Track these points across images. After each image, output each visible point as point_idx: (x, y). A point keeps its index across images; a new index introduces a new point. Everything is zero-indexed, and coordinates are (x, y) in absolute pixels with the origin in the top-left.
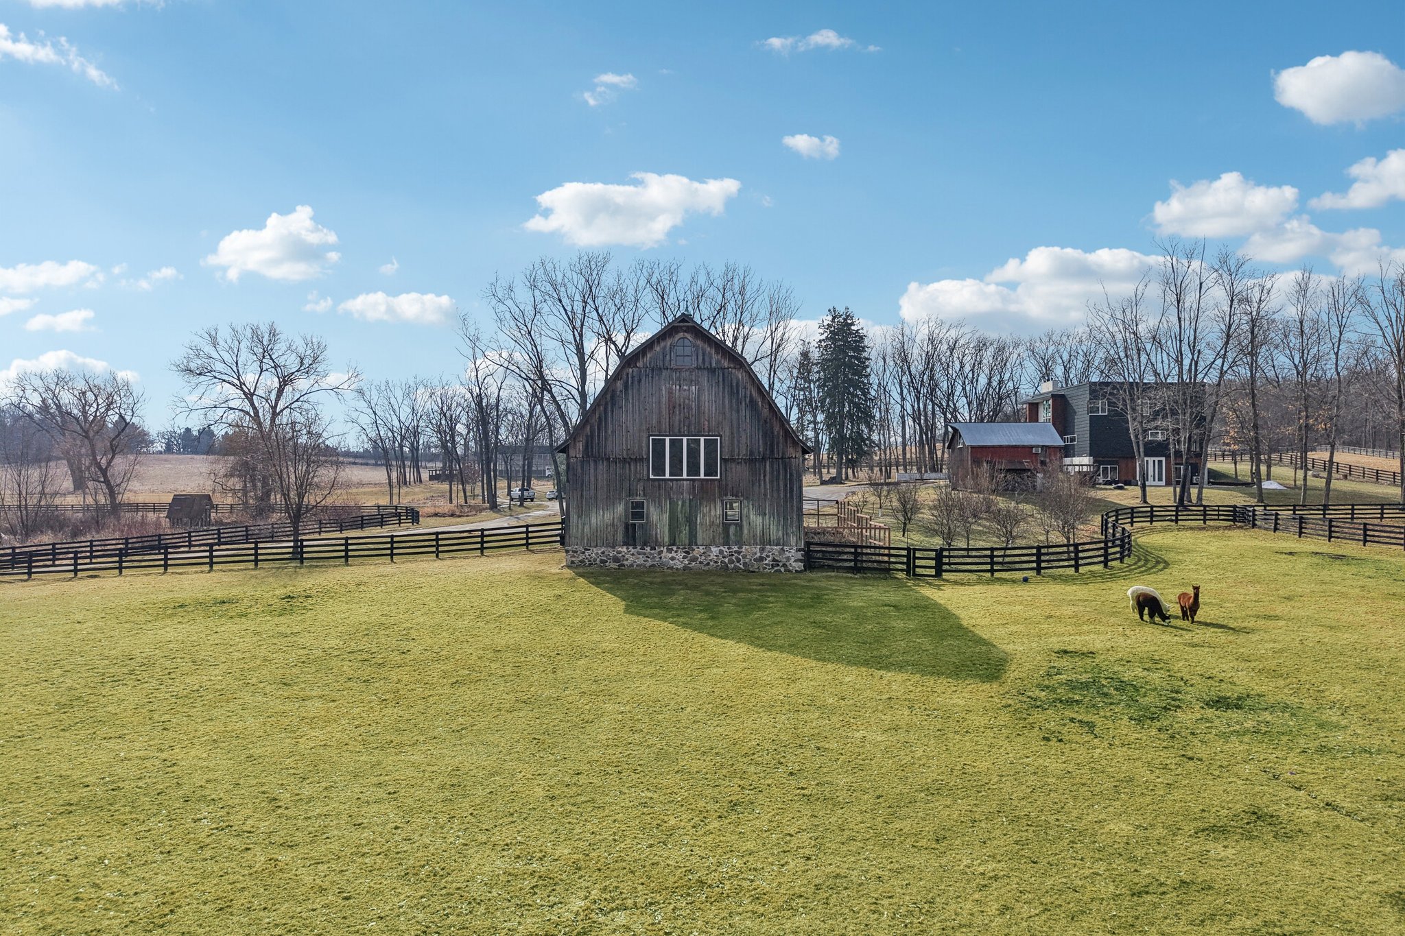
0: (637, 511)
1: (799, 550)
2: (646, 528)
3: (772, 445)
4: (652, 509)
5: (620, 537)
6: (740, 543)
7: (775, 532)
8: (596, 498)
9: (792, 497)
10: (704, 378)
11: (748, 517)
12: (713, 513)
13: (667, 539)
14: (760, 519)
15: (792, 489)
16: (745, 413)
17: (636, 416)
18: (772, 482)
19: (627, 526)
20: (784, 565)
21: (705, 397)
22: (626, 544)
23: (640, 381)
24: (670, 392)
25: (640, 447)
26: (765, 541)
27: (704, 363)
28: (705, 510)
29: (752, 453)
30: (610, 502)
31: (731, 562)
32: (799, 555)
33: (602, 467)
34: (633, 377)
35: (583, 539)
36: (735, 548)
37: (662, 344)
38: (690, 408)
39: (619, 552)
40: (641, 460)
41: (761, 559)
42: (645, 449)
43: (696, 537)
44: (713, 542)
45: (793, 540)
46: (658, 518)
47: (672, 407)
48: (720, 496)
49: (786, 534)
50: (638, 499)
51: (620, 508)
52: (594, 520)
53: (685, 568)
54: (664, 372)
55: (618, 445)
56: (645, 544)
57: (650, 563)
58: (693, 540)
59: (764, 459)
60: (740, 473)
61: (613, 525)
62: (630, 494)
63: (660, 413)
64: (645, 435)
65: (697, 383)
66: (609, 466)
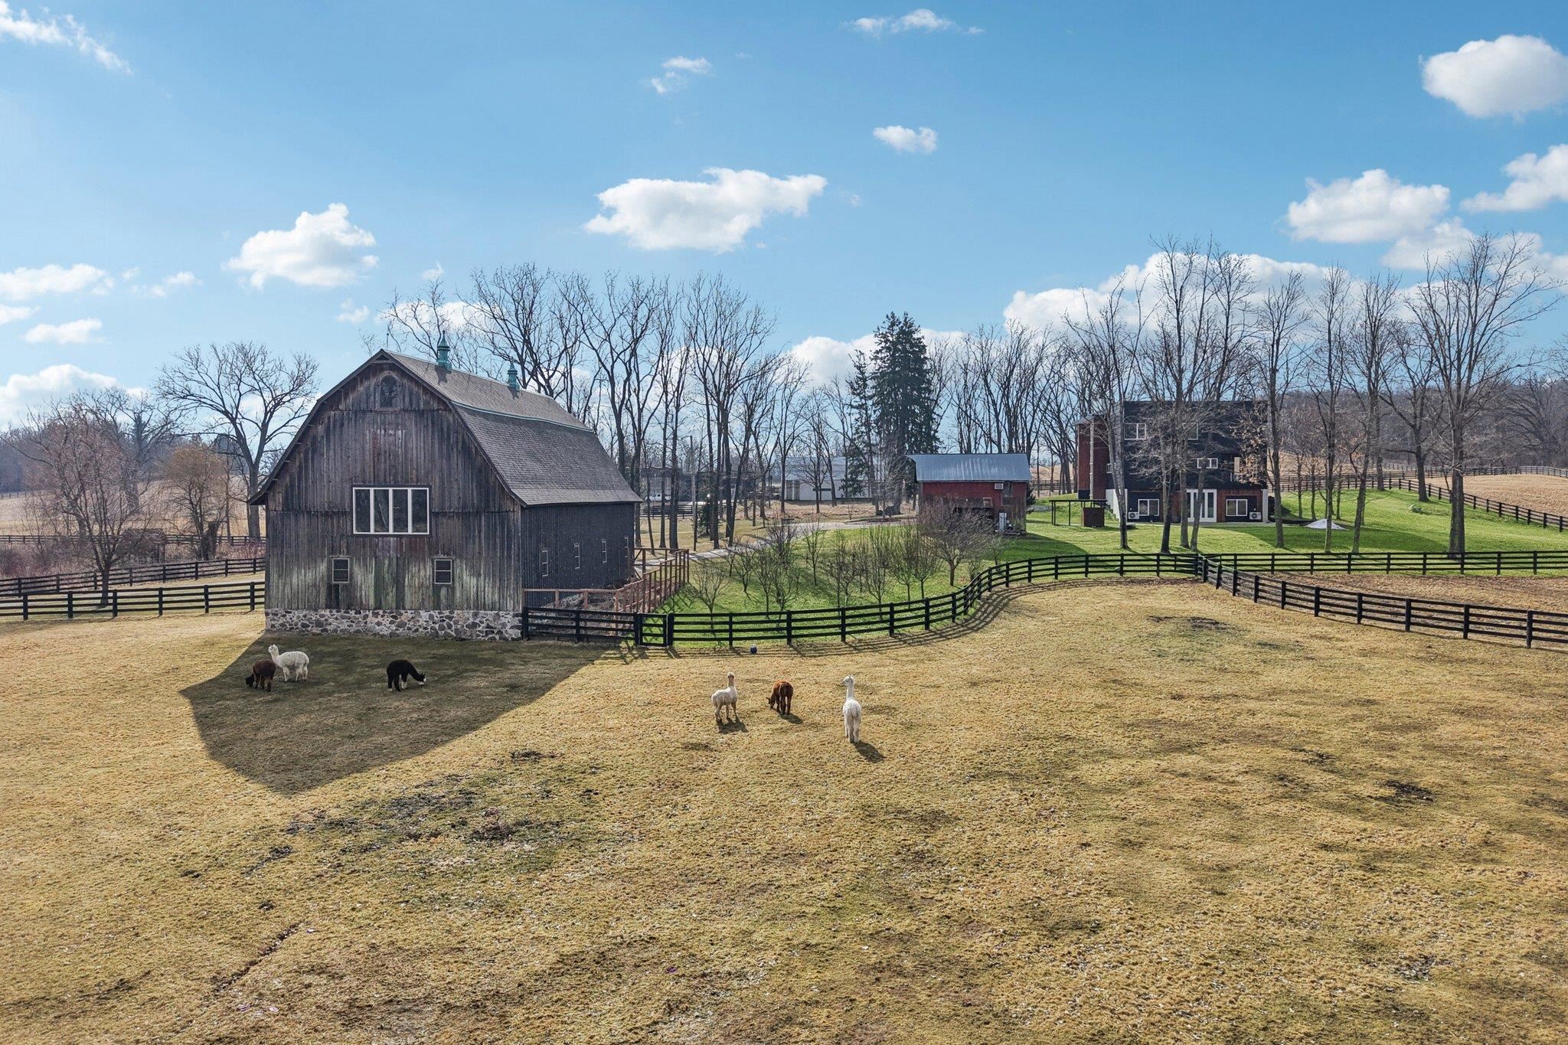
0: (341, 570)
1: (516, 615)
2: (351, 589)
3: (487, 496)
4: (356, 569)
5: (322, 600)
6: (451, 607)
7: (490, 594)
8: (297, 555)
9: (509, 557)
10: (411, 422)
11: (461, 578)
12: (422, 573)
13: (372, 602)
14: (474, 581)
15: (509, 549)
16: (457, 460)
17: (338, 464)
18: (487, 538)
19: (330, 587)
20: (500, 632)
21: (413, 444)
22: (328, 606)
23: (342, 425)
24: (375, 438)
25: (342, 498)
26: (479, 605)
27: (411, 404)
28: (414, 570)
29: (465, 506)
30: (312, 559)
31: (442, 628)
32: (516, 621)
33: (304, 521)
34: (335, 421)
35: (283, 601)
36: (447, 613)
37: (366, 384)
38: (396, 456)
39: (322, 616)
40: (344, 513)
41: (474, 625)
42: (347, 501)
43: (403, 599)
44: (423, 606)
45: (510, 604)
46: (364, 579)
47: (377, 454)
48: (430, 554)
49: (502, 596)
50: (342, 557)
51: (323, 567)
52: (295, 580)
53: (392, 635)
54: (369, 415)
55: (320, 496)
56: (349, 608)
57: (355, 627)
58: (400, 604)
59: (478, 513)
60: (452, 528)
61: (314, 585)
62: (333, 551)
63: (364, 459)
64: (347, 486)
65: (404, 426)
66: (310, 519)
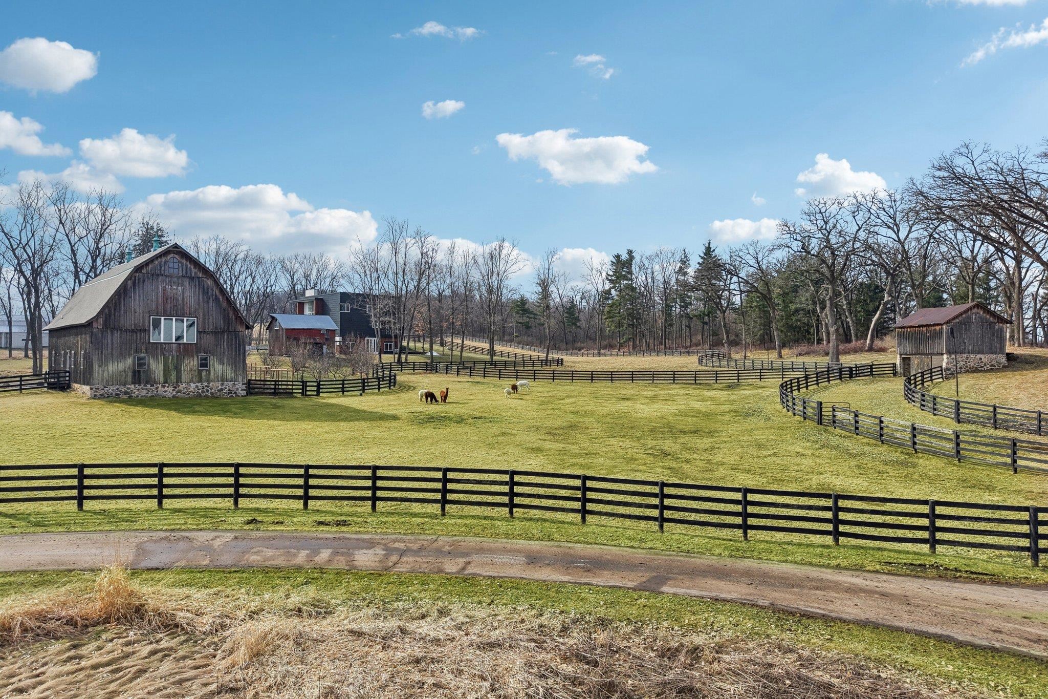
0: (141, 363)
1: (243, 384)
2: (148, 373)
3: (228, 324)
4: (151, 361)
5: (129, 379)
6: (208, 381)
7: (230, 374)
8: (112, 354)
9: (239, 354)
10: (187, 283)
11: (214, 365)
12: (192, 363)
13: (162, 380)
14: (221, 367)
15: (239, 350)
16: (212, 304)
17: (141, 304)
18: (228, 345)
19: (134, 372)
20: (235, 393)
21: (187, 294)
22: (134, 383)
23: (144, 281)
24: (164, 290)
25: (144, 322)
26: (223, 380)
27: (186, 273)
28: (187, 362)
29: (216, 328)
30: (122, 356)
31: (203, 392)
32: (244, 387)
33: (117, 335)
34: (139, 279)
35: (103, 380)
36: (206, 384)
37: (159, 260)
38: (177, 300)
39: (129, 388)
40: (145, 331)
41: (222, 390)
42: (147, 324)
43: (181, 378)
44: (192, 381)
45: (240, 379)
46: (156, 367)
47: (166, 299)
48: (197, 352)
49: (236, 374)
50: (142, 355)
51: (129, 361)
52: (110, 368)
53: (174, 397)
54: (161, 278)
55: (128, 321)
56: (147, 383)
57: (150, 395)
58: (179, 379)
59: (223, 332)
60: (209, 339)
61: (125, 371)
62: (136, 352)
63: (157, 301)
64: (147, 315)
65: (182, 285)
66: (121, 333)
